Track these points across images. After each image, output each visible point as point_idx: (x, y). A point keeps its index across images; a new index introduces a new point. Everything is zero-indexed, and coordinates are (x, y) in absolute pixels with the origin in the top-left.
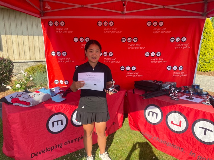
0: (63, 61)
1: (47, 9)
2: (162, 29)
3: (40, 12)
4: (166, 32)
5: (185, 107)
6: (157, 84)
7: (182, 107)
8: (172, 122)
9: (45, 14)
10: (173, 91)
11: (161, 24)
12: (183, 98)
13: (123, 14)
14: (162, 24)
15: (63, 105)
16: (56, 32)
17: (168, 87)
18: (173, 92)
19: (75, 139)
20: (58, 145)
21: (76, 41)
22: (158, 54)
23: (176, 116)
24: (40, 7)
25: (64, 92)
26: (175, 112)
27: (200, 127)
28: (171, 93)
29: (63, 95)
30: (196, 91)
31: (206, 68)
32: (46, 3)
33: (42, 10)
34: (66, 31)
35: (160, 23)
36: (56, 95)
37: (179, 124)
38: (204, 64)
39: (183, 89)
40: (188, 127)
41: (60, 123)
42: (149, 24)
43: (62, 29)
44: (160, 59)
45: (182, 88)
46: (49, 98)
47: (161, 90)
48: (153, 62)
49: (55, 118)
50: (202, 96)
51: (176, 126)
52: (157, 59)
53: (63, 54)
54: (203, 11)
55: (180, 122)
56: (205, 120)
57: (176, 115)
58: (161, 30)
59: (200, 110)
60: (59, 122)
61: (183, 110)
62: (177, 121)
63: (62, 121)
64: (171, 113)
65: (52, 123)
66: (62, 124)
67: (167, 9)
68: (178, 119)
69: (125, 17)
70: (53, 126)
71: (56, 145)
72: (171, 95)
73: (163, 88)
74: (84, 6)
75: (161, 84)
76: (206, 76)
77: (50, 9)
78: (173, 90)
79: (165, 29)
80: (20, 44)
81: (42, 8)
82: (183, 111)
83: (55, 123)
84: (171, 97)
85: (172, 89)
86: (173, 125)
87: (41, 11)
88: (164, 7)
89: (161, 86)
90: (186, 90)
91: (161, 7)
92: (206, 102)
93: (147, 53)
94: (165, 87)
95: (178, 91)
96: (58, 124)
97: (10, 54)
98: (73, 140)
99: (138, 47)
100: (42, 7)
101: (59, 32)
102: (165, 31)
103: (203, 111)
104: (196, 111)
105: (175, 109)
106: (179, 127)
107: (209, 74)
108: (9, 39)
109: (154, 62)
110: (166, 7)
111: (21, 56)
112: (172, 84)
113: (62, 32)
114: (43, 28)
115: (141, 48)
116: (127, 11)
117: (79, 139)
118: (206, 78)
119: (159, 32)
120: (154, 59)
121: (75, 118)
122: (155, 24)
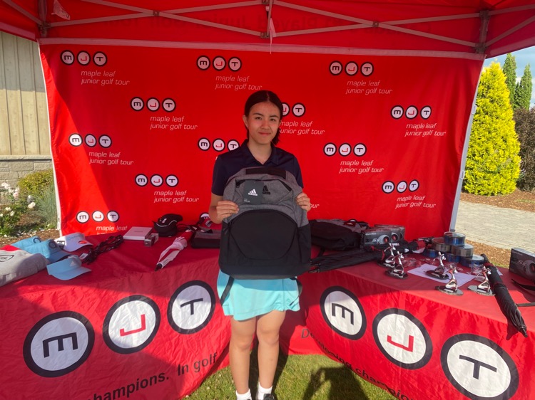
0: (103, 162)
1: (57, 19)
2: (370, 84)
3: (37, 24)
5: (423, 300)
6: (353, 229)
7: (414, 297)
8: (389, 339)
9: (53, 33)
10: (394, 251)
11: (367, 70)
12: (420, 271)
13: (266, 40)
14: (370, 71)
15: (78, 289)
16: (83, 81)
17: (380, 240)
18: (392, 254)
21: (137, 108)
22: (360, 150)
23: (398, 324)
24: (37, 12)
25: (92, 249)
26: (396, 312)
27: (461, 357)
28: (388, 256)
29: (87, 257)
30: (454, 253)
31: (490, 187)
32: (55, 1)
33: (44, 20)
34: (110, 79)
35: (364, 66)
36: (66, 257)
37: (407, 346)
38: (484, 177)
39: (421, 247)
40: (431, 355)
41: (67, 342)
42: (335, 69)
43: (98, 74)
44: (363, 163)
45: (419, 244)
46: (42, 267)
47: (361, 247)
48: (345, 170)
49: (53, 328)
50: (470, 266)
51: (401, 349)
52: (356, 163)
53: (102, 143)
54: (476, 40)
55: (411, 339)
56: (474, 337)
57: (398, 320)
58: (367, 87)
59: (461, 311)
60: (65, 341)
61: (417, 307)
62: (402, 336)
63: (74, 336)
64: (384, 313)
65: (42, 344)
66: (75, 347)
67: (383, 29)
68: (403, 332)
69: (270, 48)
70: (46, 354)
72: (387, 261)
73: (368, 241)
74: (162, 14)
75: (362, 231)
76: (489, 206)
77: (65, 18)
78: (394, 249)
79: (377, 84)
80: (11, 113)
81: (43, 16)
82: (418, 309)
83: (54, 345)
84: (388, 267)
85: (391, 248)
86: (392, 345)
87: (40, 23)
88: (374, 24)
89: (362, 236)
90: (430, 248)
91: (367, 24)
92: (480, 286)
93: (328, 146)
94: (374, 240)
95: (407, 250)
96: (61, 348)
99: (305, 128)
100: (43, 12)
102: (379, 87)
103: (469, 313)
104: (452, 313)
105: (397, 304)
106: (409, 353)
107: (497, 202)
109: (349, 170)
110: (381, 25)
111: (14, 144)
112: (394, 230)
113: (99, 83)
114: (47, 68)
115: (314, 132)
116: (277, 31)
117: (131, 388)
118: (489, 212)
119: (361, 91)
120: (349, 163)
121: (115, 328)
122: (351, 68)
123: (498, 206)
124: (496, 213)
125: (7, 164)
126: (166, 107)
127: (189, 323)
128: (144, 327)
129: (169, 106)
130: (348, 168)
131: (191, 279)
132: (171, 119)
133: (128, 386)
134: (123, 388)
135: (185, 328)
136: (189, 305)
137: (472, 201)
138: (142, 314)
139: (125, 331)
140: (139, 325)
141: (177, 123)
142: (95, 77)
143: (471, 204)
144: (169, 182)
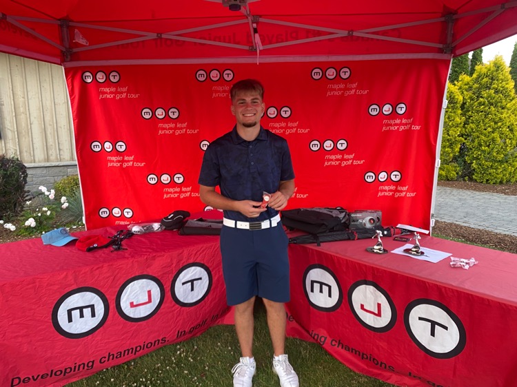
0: (119, 164)
1: (78, 45)
2: (348, 86)
3: (62, 51)
4: (358, 92)
9: (75, 57)
11: (345, 74)
13: (252, 52)
14: (348, 75)
16: (101, 96)
19: (129, 350)
20: (84, 364)
21: (147, 117)
22: (342, 145)
24: (61, 41)
26: (366, 283)
31: (498, 176)
32: (76, 30)
33: (68, 47)
34: (123, 93)
35: (342, 71)
37: (377, 312)
41: (87, 312)
42: (317, 74)
43: (113, 89)
44: (346, 157)
48: (329, 163)
49: (75, 300)
52: (339, 157)
54: (443, 41)
58: (346, 89)
60: (85, 310)
62: (372, 304)
64: (357, 285)
65: (67, 312)
66: (93, 315)
67: (358, 37)
68: (373, 300)
69: (258, 60)
70: (70, 320)
71: (77, 365)
74: (164, 36)
76: (495, 194)
77: (85, 44)
79: (355, 85)
80: (47, 125)
81: (67, 44)
83: (76, 313)
87: (64, 49)
88: (349, 33)
91: (342, 33)
93: (313, 143)
96: (82, 316)
97: (24, 149)
98: (121, 353)
99: (292, 128)
100: (66, 40)
101: (108, 96)
102: (356, 89)
105: (365, 276)
107: (505, 190)
108: (23, 113)
109: (333, 163)
110: (356, 34)
111: (50, 153)
113: (115, 97)
114: (70, 88)
115: (300, 131)
116: (263, 43)
117: (138, 349)
118: (495, 199)
119: (340, 93)
120: (333, 157)
121: (126, 301)
122: (331, 73)
123: (505, 194)
124: (502, 201)
125: (45, 171)
126: (171, 115)
127: (190, 297)
128: (150, 301)
129: (174, 114)
130: (332, 161)
131: (191, 261)
132: (176, 125)
133: (136, 348)
134: (132, 349)
135: (186, 302)
136: (190, 283)
137: (479, 190)
138: (148, 289)
139: (135, 304)
140: (146, 299)
141: (181, 128)
142: (111, 93)
143: (478, 193)
144: (176, 180)
